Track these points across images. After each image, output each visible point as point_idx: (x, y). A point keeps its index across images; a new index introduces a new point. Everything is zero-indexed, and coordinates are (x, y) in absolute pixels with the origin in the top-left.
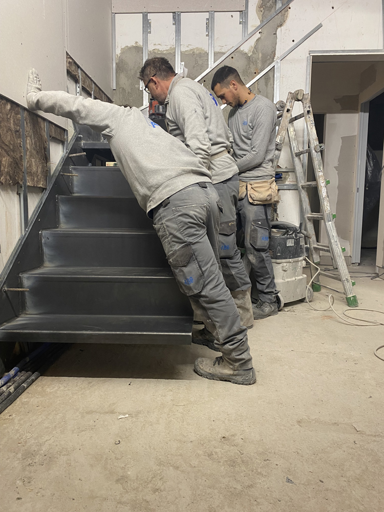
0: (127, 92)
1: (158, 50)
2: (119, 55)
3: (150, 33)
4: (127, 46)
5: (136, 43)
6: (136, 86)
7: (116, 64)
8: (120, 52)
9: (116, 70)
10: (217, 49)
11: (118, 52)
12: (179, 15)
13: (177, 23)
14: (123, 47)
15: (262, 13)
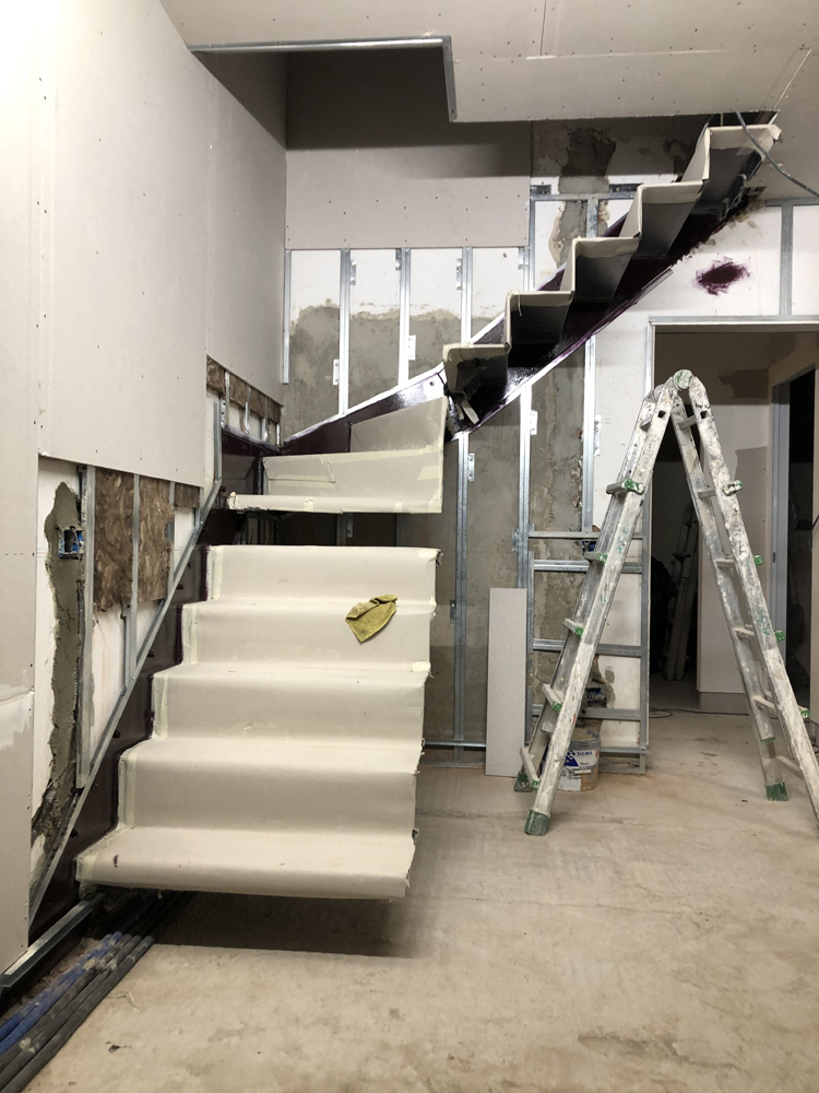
0: (308, 387)
1: (369, 314)
2: (296, 322)
3: (354, 283)
4: (311, 307)
5: (328, 301)
6: (327, 378)
7: (291, 338)
8: (298, 316)
9: (291, 348)
10: (478, 313)
11: (294, 316)
12: (408, 254)
13: (403, 267)
14: (304, 308)
15: (560, 250)
